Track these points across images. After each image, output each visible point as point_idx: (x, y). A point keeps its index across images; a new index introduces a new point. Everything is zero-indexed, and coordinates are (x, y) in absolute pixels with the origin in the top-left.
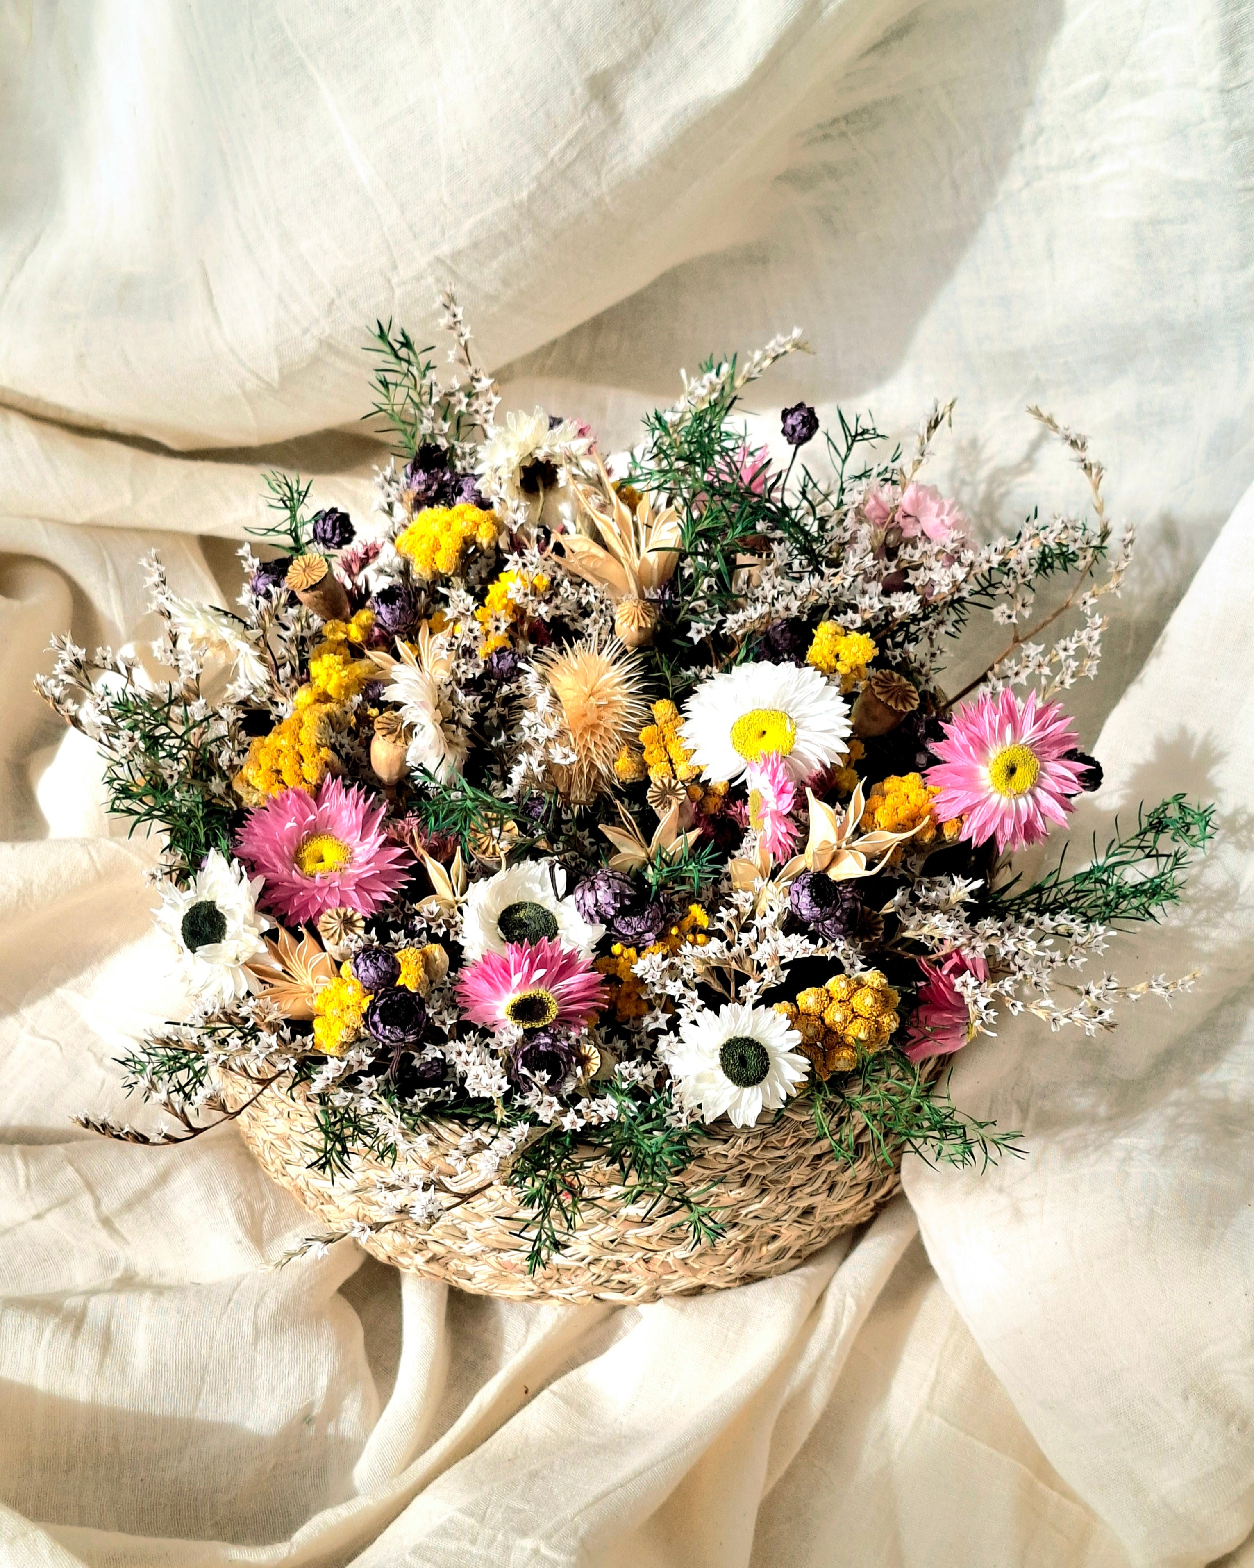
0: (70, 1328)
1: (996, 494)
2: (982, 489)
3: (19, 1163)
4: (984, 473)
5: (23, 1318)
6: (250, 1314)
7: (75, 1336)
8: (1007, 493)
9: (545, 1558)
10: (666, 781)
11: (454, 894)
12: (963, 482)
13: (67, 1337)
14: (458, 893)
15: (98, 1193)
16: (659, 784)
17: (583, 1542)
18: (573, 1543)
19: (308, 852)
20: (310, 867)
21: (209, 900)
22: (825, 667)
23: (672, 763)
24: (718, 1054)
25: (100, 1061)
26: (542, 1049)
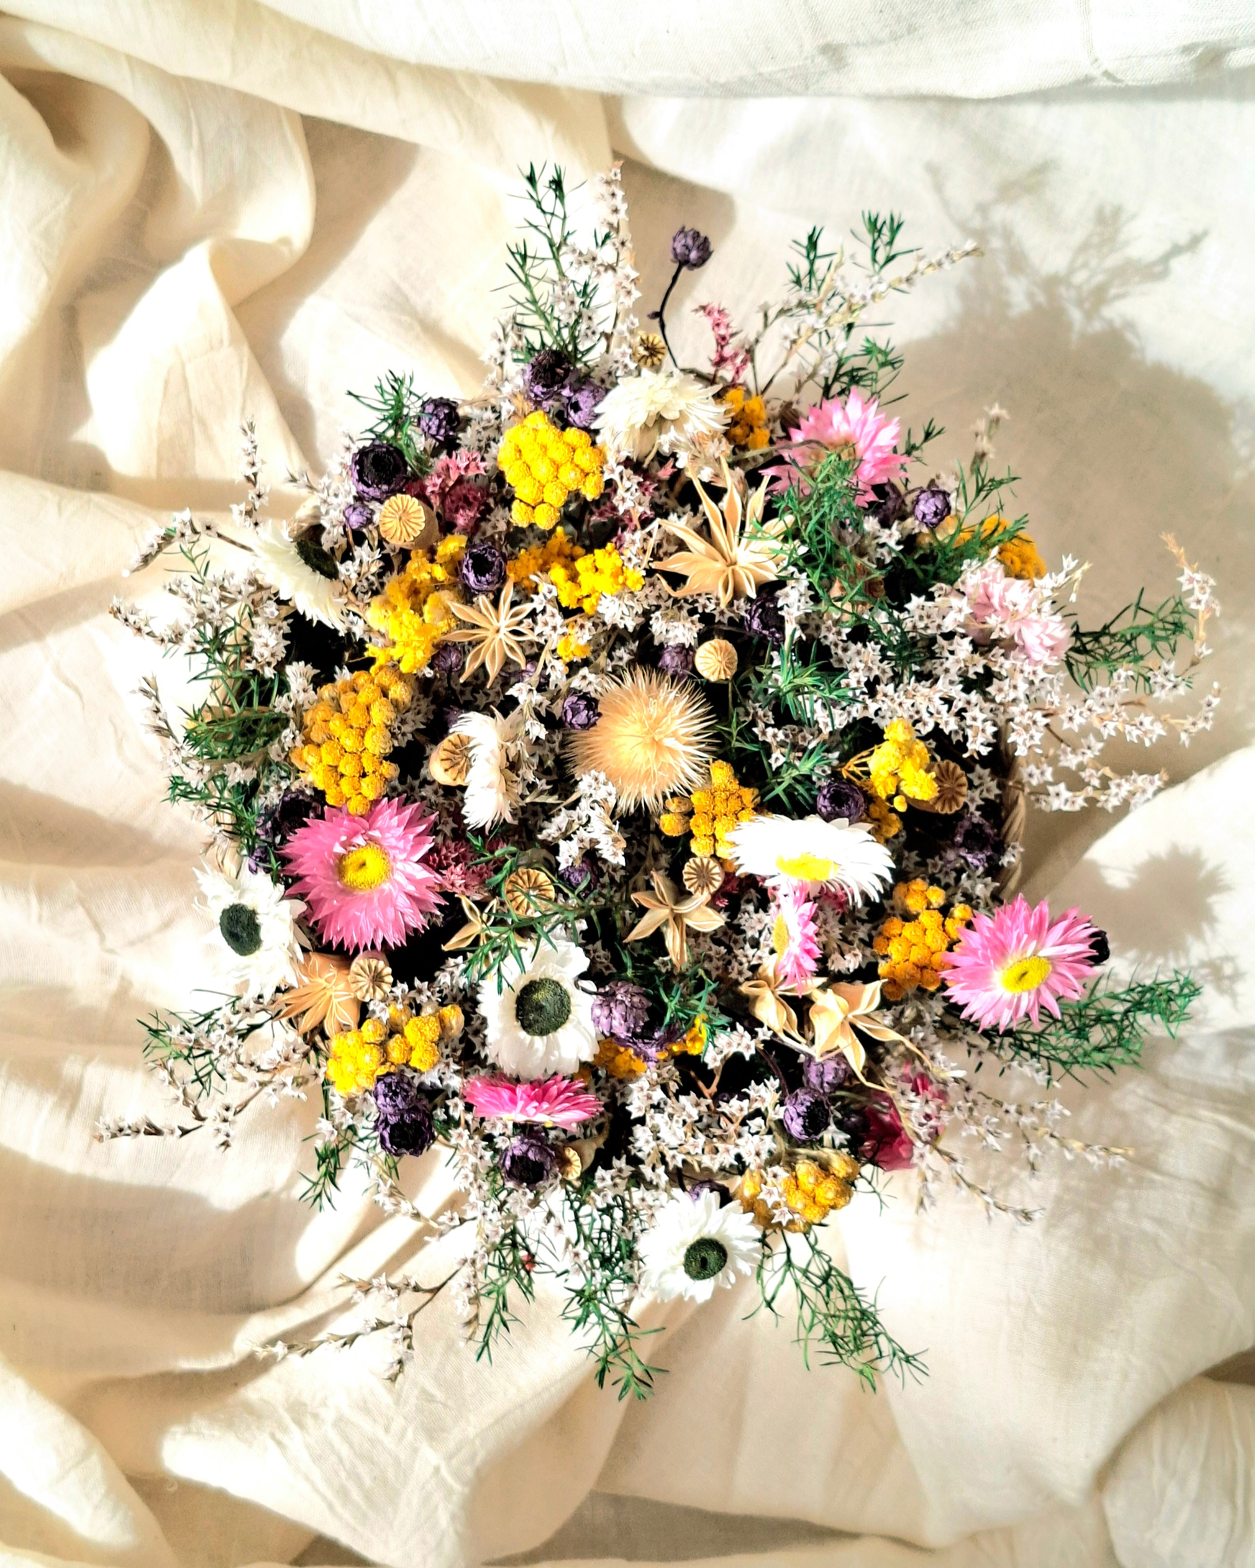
0: (67, 1104)
3: (34, 900)
7: (69, 1117)
9: (443, 1480)
10: (705, 861)
13: (64, 1112)
15: (104, 931)
16: (699, 860)
17: (478, 1471)
18: (469, 1472)
19: (351, 861)
20: (352, 876)
21: (250, 908)
22: (884, 797)
23: (716, 840)
24: (684, 1251)
25: (119, 746)
26: (531, 1155)
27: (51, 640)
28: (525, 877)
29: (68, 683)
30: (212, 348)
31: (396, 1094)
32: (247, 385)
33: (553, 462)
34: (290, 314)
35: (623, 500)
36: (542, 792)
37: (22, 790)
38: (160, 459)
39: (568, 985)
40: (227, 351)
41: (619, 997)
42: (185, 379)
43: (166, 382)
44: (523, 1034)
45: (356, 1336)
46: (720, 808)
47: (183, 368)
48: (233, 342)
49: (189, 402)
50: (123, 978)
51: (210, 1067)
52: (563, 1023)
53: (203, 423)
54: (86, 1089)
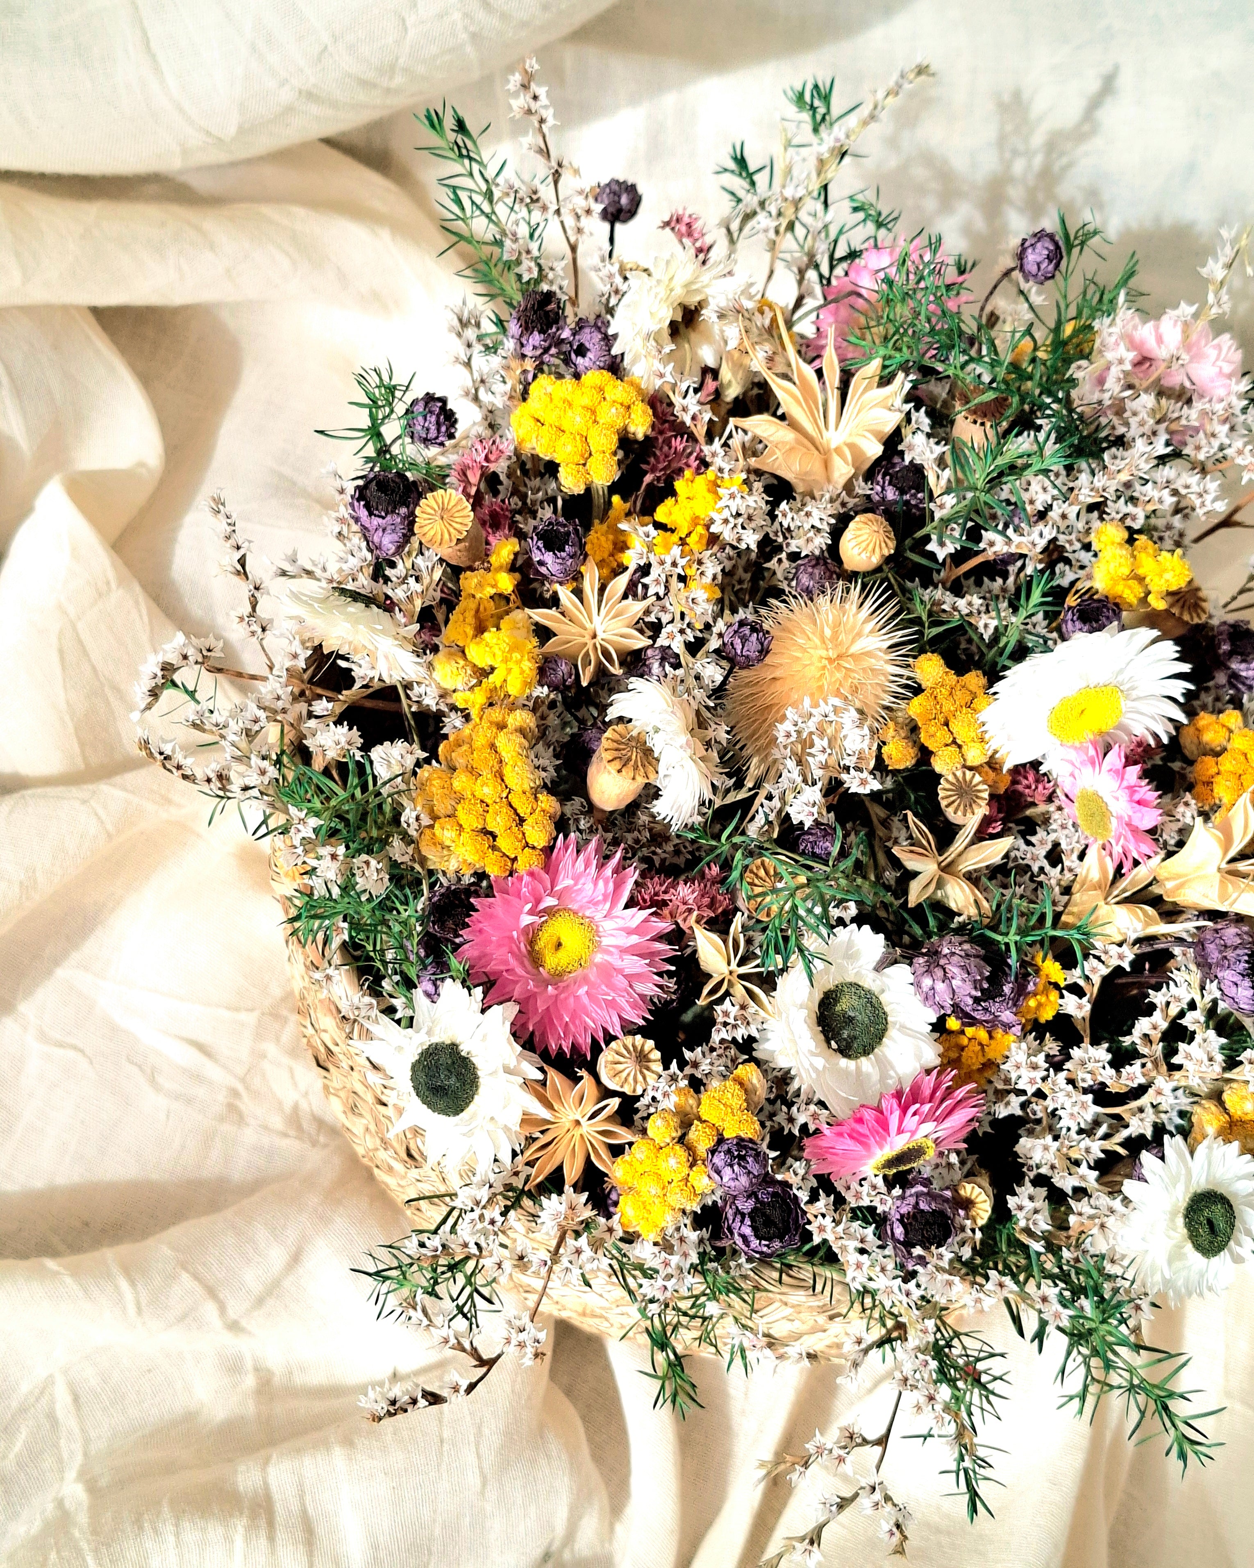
1: (1056, 168)
2: (1038, 161)
3: (124, 1284)
4: (1038, 139)
5: (204, 1530)
6: (472, 1459)
7: (271, 1539)
8: (1070, 165)
10: (959, 774)
11: (729, 964)
12: (1015, 153)
13: (263, 1541)
14: (734, 963)
15: (221, 1296)
16: (951, 778)
19: (544, 940)
20: (552, 961)
21: (448, 1042)
22: (1135, 601)
23: (960, 747)
24: (1180, 1221)
25: (152, 1081)
26: (923, 1206)
27: (24, 1007)
28: (762, 873)
29: (60, 1045)
30: (100, 595)
31: (742, 1158)
32: (152, 630)
33: (587, 408)
34: (171, 540)
35: (684, 409)
36: (727, 791)
37: (49, 1195)
38: (82, 744)
39: (870, 981)
40: (117, 594)
41: (946, 951)
42: (80, 642)
43: (61, 652)
44: (844, 1062)
45: (820, 1528)
46: (948, 706)
47: (75, 629)
48: (121, 582)
49: (94, 669)
50: (256, 1370)
51: (468, 1289)
52: (885, 1030)
53: (116, 689)
54: (276, 1496)
